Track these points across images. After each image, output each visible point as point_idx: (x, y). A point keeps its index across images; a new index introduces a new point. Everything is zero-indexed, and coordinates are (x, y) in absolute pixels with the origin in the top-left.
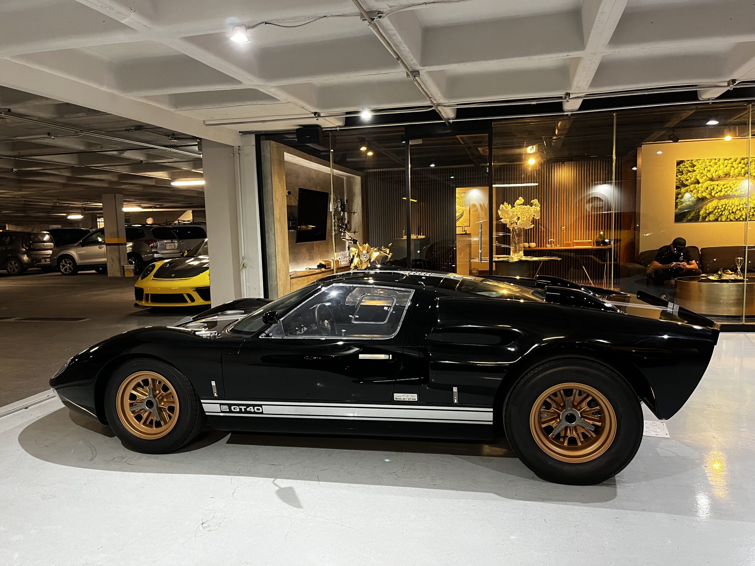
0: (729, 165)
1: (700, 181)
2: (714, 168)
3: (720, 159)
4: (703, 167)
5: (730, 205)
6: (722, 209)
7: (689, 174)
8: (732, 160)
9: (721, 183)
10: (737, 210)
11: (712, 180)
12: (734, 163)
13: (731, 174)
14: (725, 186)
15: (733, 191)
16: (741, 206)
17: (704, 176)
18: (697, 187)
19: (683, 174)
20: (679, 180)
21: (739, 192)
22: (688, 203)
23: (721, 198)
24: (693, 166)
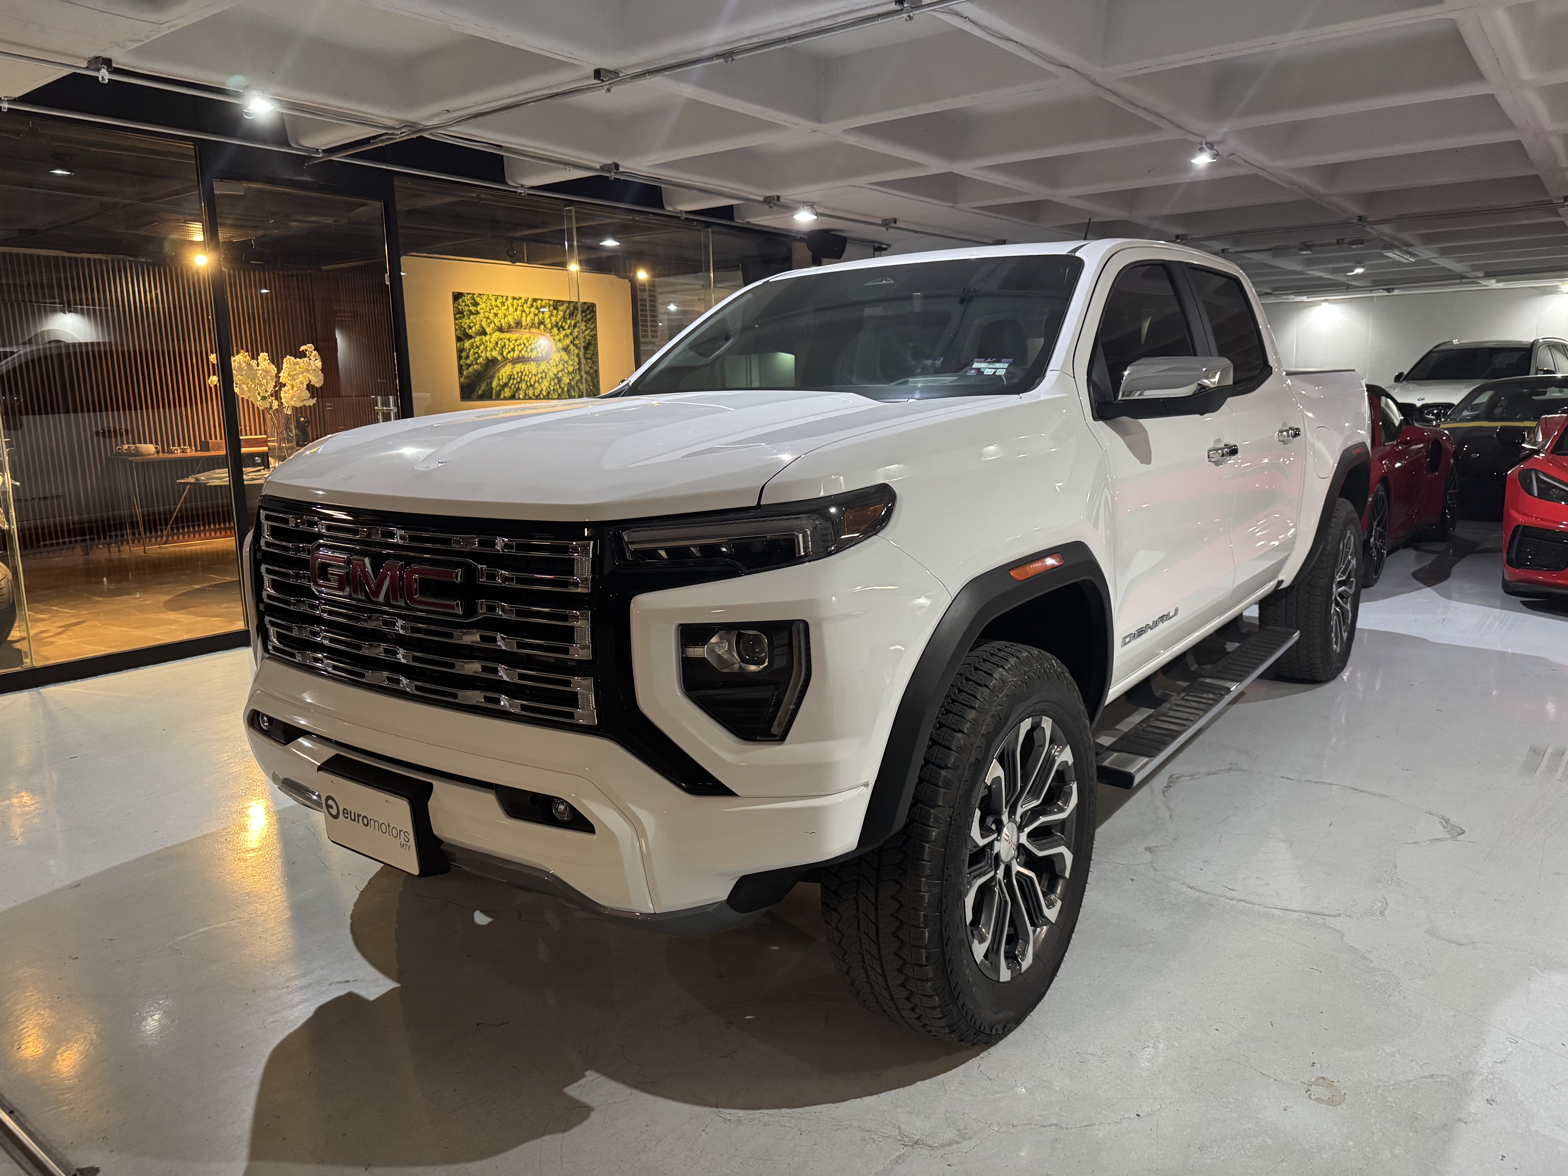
0: (520, 308)
1: (488, 330)
2: (502, 311)
3: (508, 297)
4: (488, 308)
5: (527, 374)
6: (519, 380)
7: (472, 317)
8: (523, 301)
9: (513, 336)
10: (536, 381)
11: (500, 330)
12: (525, 305)
13: (523, 324)
14: (518, 342)
15: (528, 350)
16: (540, 376)
17: (491, 323)
18: (484, 340)
19: (464, 316)
20: (459, 328)
21: (535, 352)
22: (475, 367)
23: (515, 361)
24: (476, 304)
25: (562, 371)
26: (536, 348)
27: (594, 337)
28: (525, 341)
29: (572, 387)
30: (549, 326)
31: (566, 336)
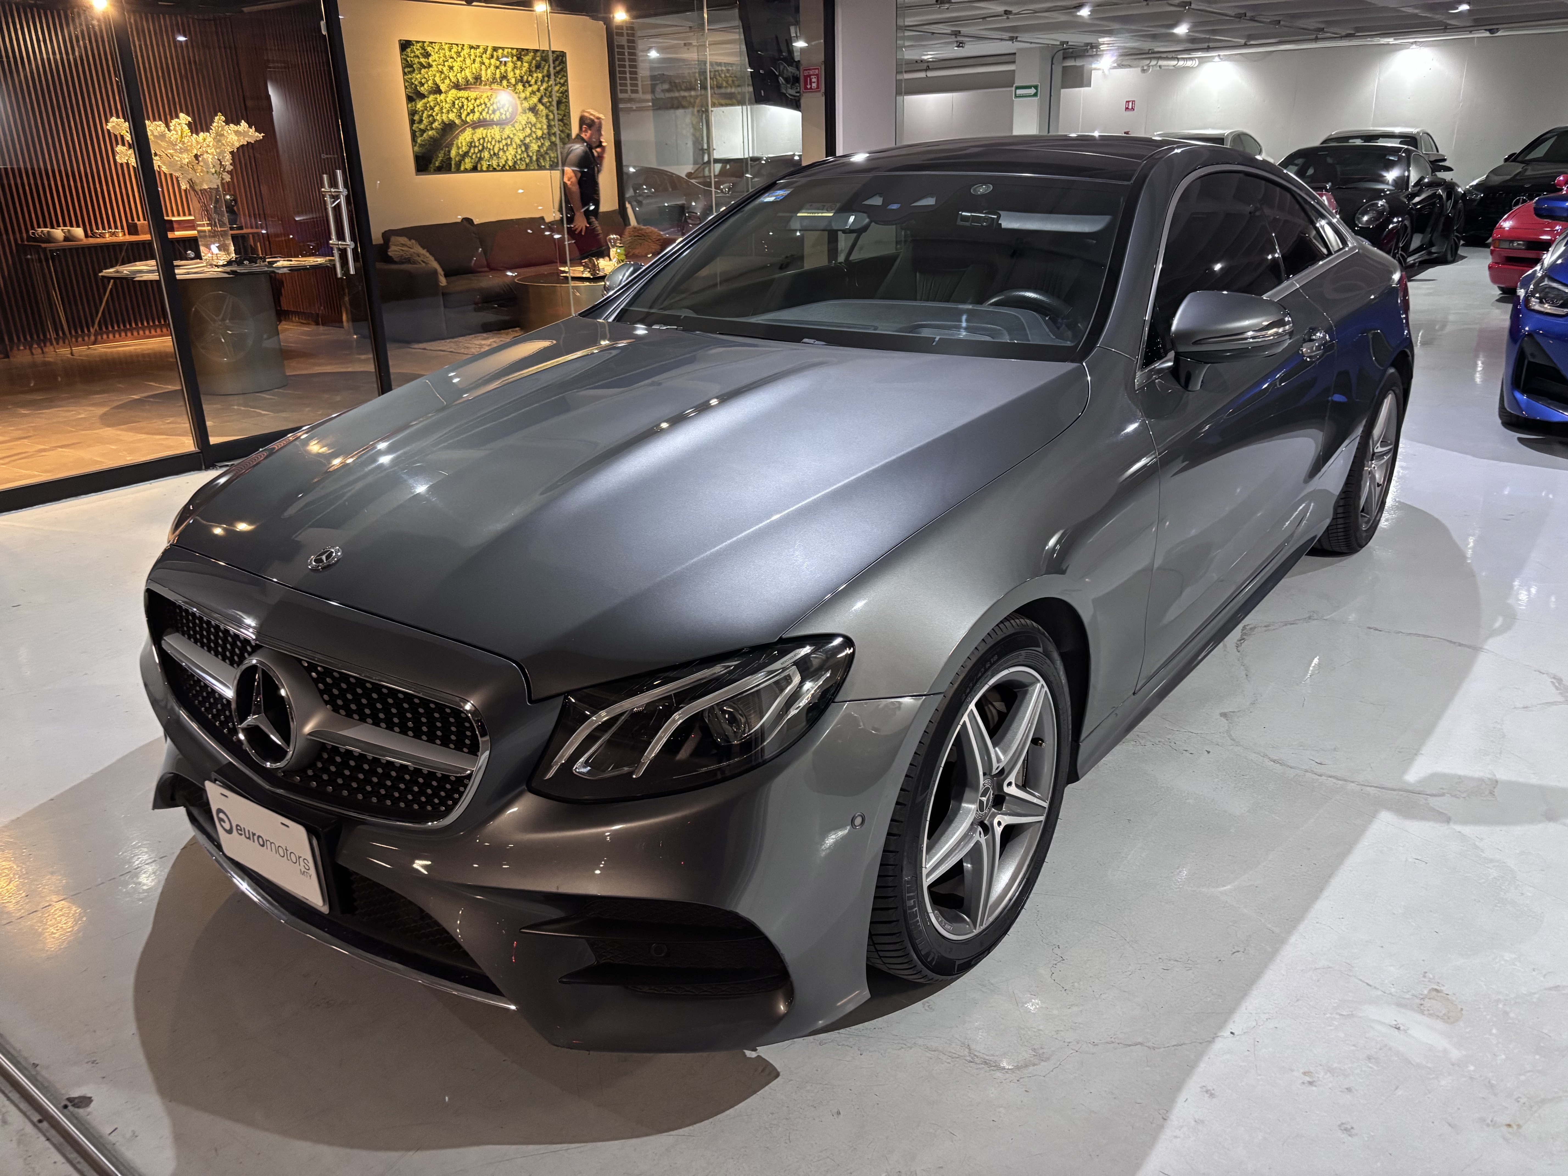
0: (478, 59)
1: (443, 87)
2: (458, 63)
3: (463, 45)
4: (441, 59)
5: (490, 140)
6: (480, 148)
7: (423, 71)
8: (481, 50)
9: (472, 94)
10: (500, 149)
11: (457, 86)
12: (484, 56)
13: (483, 79)
15: (490, 112)
16: (504, 142)
17: (445, 78)
18: (438, 100)
19: (414, 70)
20: (409, 84)
21: (498, 113)
22: (430, 133)
23: (476, 125)
24: (427, 55)
25: (530, 135)
26: (498, 109)
27: (565, 94)
28: (486, 100)
29: (542, 156)
30: (513, 81)
31: (533, 93)
